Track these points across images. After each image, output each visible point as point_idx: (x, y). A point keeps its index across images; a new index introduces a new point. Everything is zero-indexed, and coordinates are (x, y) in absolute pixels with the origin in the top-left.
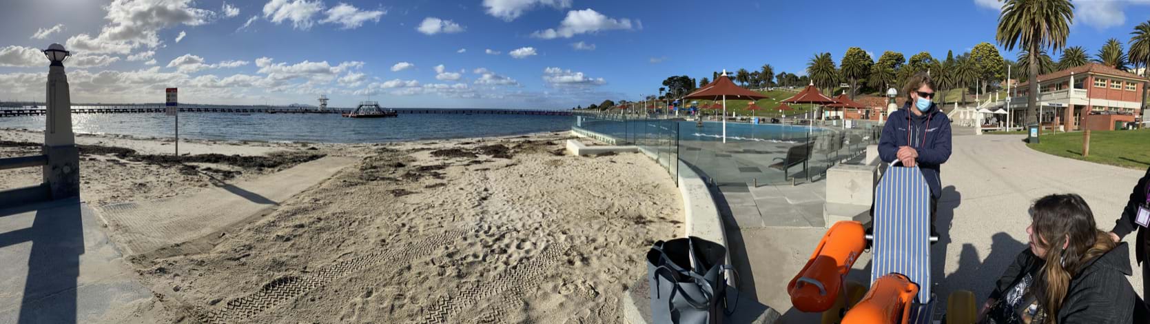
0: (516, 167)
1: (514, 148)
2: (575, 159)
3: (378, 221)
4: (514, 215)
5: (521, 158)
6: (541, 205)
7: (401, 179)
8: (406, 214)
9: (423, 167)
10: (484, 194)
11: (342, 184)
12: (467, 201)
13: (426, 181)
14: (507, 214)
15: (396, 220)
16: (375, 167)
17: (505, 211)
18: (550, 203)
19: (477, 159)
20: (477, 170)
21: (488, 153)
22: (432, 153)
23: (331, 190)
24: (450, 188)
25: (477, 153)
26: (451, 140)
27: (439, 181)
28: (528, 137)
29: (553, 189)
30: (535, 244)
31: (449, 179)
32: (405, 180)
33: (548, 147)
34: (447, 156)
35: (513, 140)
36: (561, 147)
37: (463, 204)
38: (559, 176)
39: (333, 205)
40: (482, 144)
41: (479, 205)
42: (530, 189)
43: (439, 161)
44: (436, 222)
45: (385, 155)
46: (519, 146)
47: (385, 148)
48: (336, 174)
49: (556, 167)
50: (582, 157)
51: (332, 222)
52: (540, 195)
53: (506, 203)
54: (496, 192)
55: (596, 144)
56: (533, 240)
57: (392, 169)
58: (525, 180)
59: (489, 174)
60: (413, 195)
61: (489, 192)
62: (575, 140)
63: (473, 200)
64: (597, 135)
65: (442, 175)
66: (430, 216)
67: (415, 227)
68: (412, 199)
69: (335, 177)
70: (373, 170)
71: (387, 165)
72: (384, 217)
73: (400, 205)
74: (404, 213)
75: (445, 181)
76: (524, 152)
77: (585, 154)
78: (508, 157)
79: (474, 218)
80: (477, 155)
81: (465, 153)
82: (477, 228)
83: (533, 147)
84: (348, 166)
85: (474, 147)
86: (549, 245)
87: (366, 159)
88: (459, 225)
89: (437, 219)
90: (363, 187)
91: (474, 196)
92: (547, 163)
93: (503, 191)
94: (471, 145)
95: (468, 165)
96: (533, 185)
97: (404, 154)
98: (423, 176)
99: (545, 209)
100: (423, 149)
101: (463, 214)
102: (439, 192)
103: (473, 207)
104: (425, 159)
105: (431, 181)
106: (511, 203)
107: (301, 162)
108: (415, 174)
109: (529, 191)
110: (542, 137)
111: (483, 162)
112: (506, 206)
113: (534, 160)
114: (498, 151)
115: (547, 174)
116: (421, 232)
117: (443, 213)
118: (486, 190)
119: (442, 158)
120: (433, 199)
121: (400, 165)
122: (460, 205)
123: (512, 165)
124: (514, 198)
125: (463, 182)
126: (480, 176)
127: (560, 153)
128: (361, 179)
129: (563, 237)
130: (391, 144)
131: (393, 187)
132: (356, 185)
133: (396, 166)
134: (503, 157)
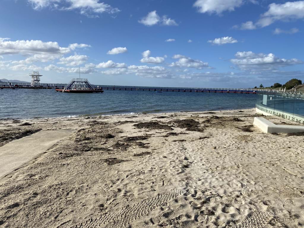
0: (209, 140)
1: (204, 122)
2: (265, 136)
3: (95, 188)
4: (215, 183)
5: (211, 131)
6: (238, 176)
7: (112, 148)
8: (120, 180)
9: (129, 138)
10: (185, 162)
11: (58, 156)
12: (171, 168)
13: (133, 150)
14: (209, 181)
15: (112, 186)
16: (88, 139)
17: (206, 178)
18: (247, 175)
19: (173, 132)
20: (175, 141)
21: (182, 126)
22: (135, 125)
23: (47, 164)
24: (155, 156)
25: (172, 126)
26: (148, 114)
27: (144, 150)
28: (215, 113)
29: (247, 162)
30: (238, 210)
31: (153, 148)
32: (115, 149)
33: (235, 123)
34: (148, 128)
35: (201, 116)
36: (248, 124)
37: (169, 170)
38: (251, 150)
39: (50, 177)
40: (175, 118)
41: (183, 172)
42: (226, 161)
43: (142, 132)
44: (149, 186)
45: (97, 128)
46: (208, 121)
47: (95, 121)
48: (52, 148)
49: (246, 142)
50: (272, 136)
51: (49, 195)
52: (236, 167)
53: (205, 171)
54: (196, 161)
55: (284, 123)
56: (237, 206)
57: (104, 140)
58: (219, 152)
59: (186, 144)
60: (125, 163)
61: (189, 160)
62: (262, 118)
63: (177, 167)
64: (285, 114)
65: (146, 145)
66: (142, 181)
67: (130, 191)
68: (124, 166)
69: (51, 150)
70: (87, 141)
71: (99, 137)
72: (100, 184)
73: (114, 172)
74: (118, 180)
75: (149, 150)
76: (214, 127)
77: (274, 132)
78: (199, 131)
79: (180, 183)
80: (173, 128)
81: (163, 126)
82: (185, 192)
83: (221, 122)
84: (63, 139)
85: (168, 120)
86: (252, 213)
87: (79, 131)
88: (169, 189)
89: (149, 184)
90: (78, 158)
91: (177, 164)
92: (237, 138)
93: (201, 160)
94: (165, 119)
95: (167, 136)
96: (227, 157)
97: (113, 127)
98: (130, 146)
99: (242, 180)
100: (127, 122)
101: (170, 179)
102: (146, 160)
103: (178, 174)
104: (130, 131)
105: (138, 150)
106: (210, 172)
107: (13, 139)
108: (124, 144)
109: (224, 162)
110: (227, 113)
111: (178, 134)
112: (207, 174)
113: (224, 134)
114: (190, 125)
115: (238, 148)
116: (136, 195)
117: (153, 178)
118: (186, 159)
119: (143, 129)
120: (142, 166)
121: (110, 136)
122: (166, 171)
123: (205, 138)
124: (212, 168)
125: (165, 151)
126: (179, 146)
127: (248, 129)
128: (76, 150)
129: (265, 208)
130: (100, 117)
131: (106, 156)
132: (72, 156)
133: (106, 138)
134: (195, 130)
